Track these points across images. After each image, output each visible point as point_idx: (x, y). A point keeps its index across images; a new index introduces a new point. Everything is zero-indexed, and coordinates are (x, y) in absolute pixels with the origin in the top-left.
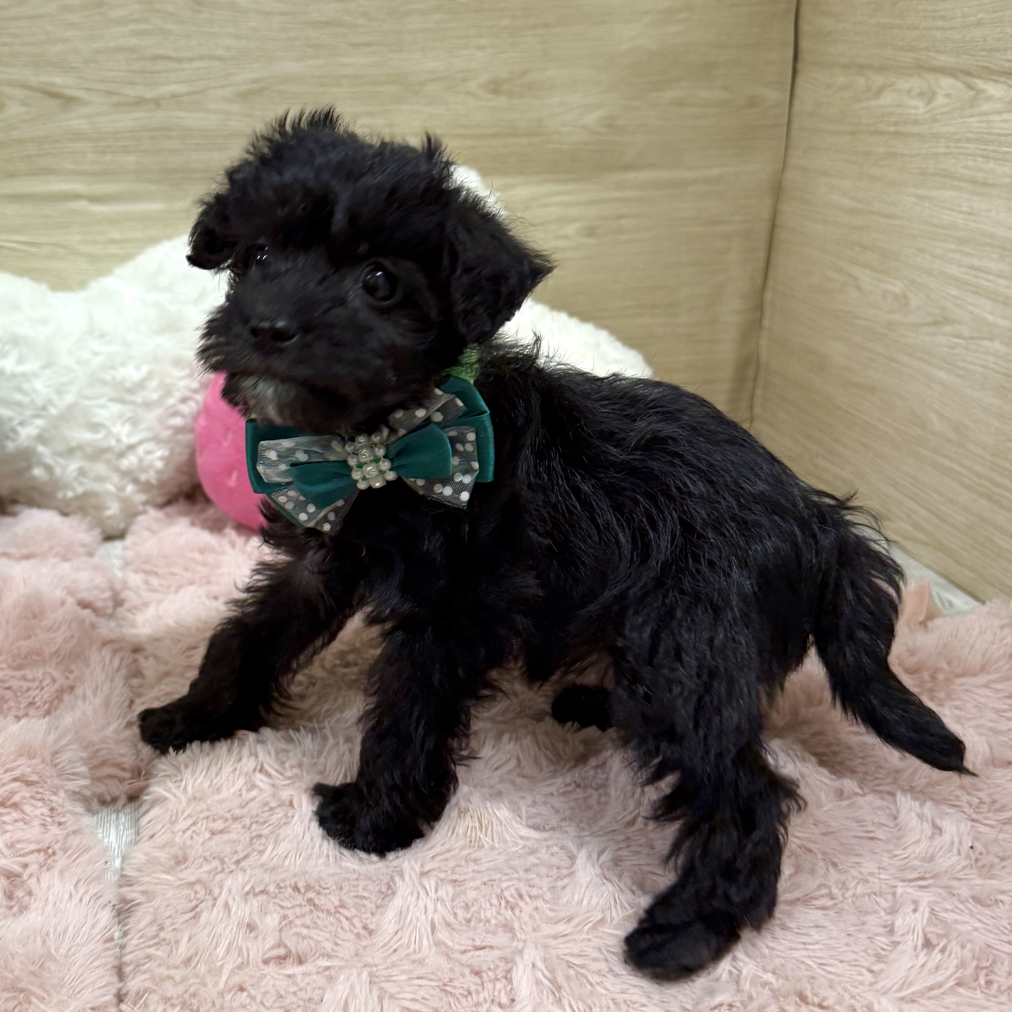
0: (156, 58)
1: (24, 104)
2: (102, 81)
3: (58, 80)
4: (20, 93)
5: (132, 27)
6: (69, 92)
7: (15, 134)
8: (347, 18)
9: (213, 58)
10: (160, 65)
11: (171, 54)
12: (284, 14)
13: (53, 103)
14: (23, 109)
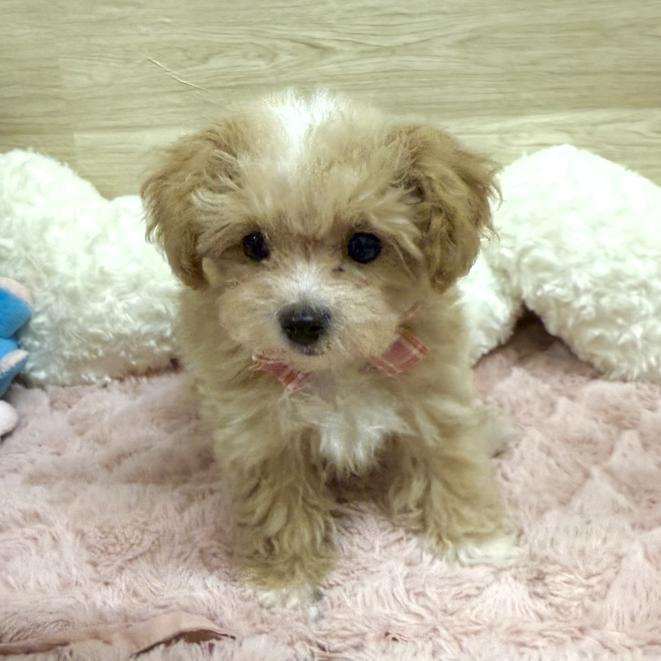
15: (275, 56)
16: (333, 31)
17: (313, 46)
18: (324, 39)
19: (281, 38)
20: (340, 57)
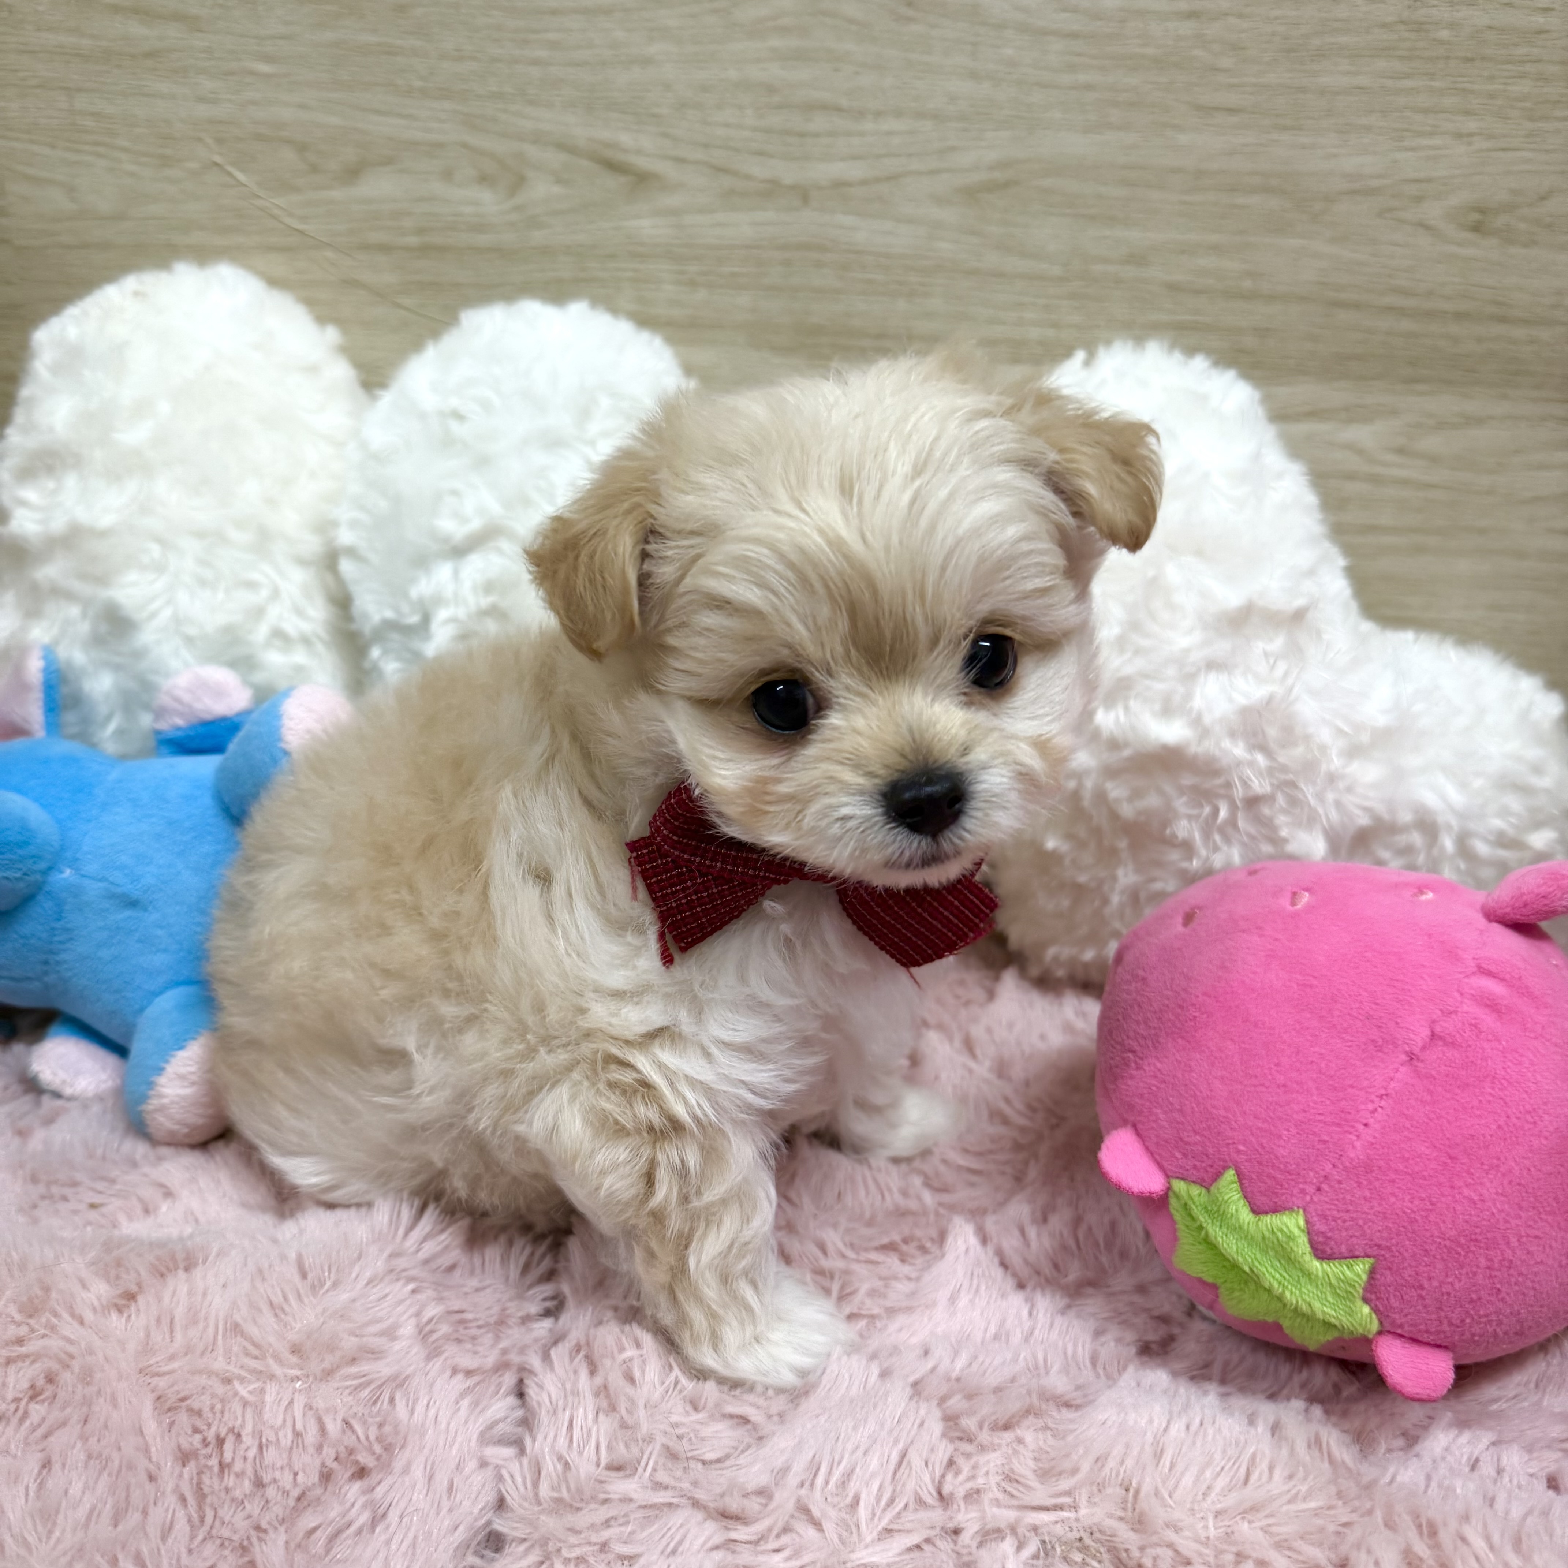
0: (810, 108)
1: (559, 181)
2: (706, 146)
3: (625, 139)
4: (554, 158)
5: (775, 42)
6: (642, 163)
7: (538, 237)
8: (1197, 52)
9: (920, 115)
10: (819, 122)
11: (844, 102)
12: (1074, 35)
13: (612, 182)
14: (557, 189)
15: (519, 182)
16: (666, 135)
17: (614, 167)
18: (639, 152)
19: (538, 138)
20: (674, 200)
